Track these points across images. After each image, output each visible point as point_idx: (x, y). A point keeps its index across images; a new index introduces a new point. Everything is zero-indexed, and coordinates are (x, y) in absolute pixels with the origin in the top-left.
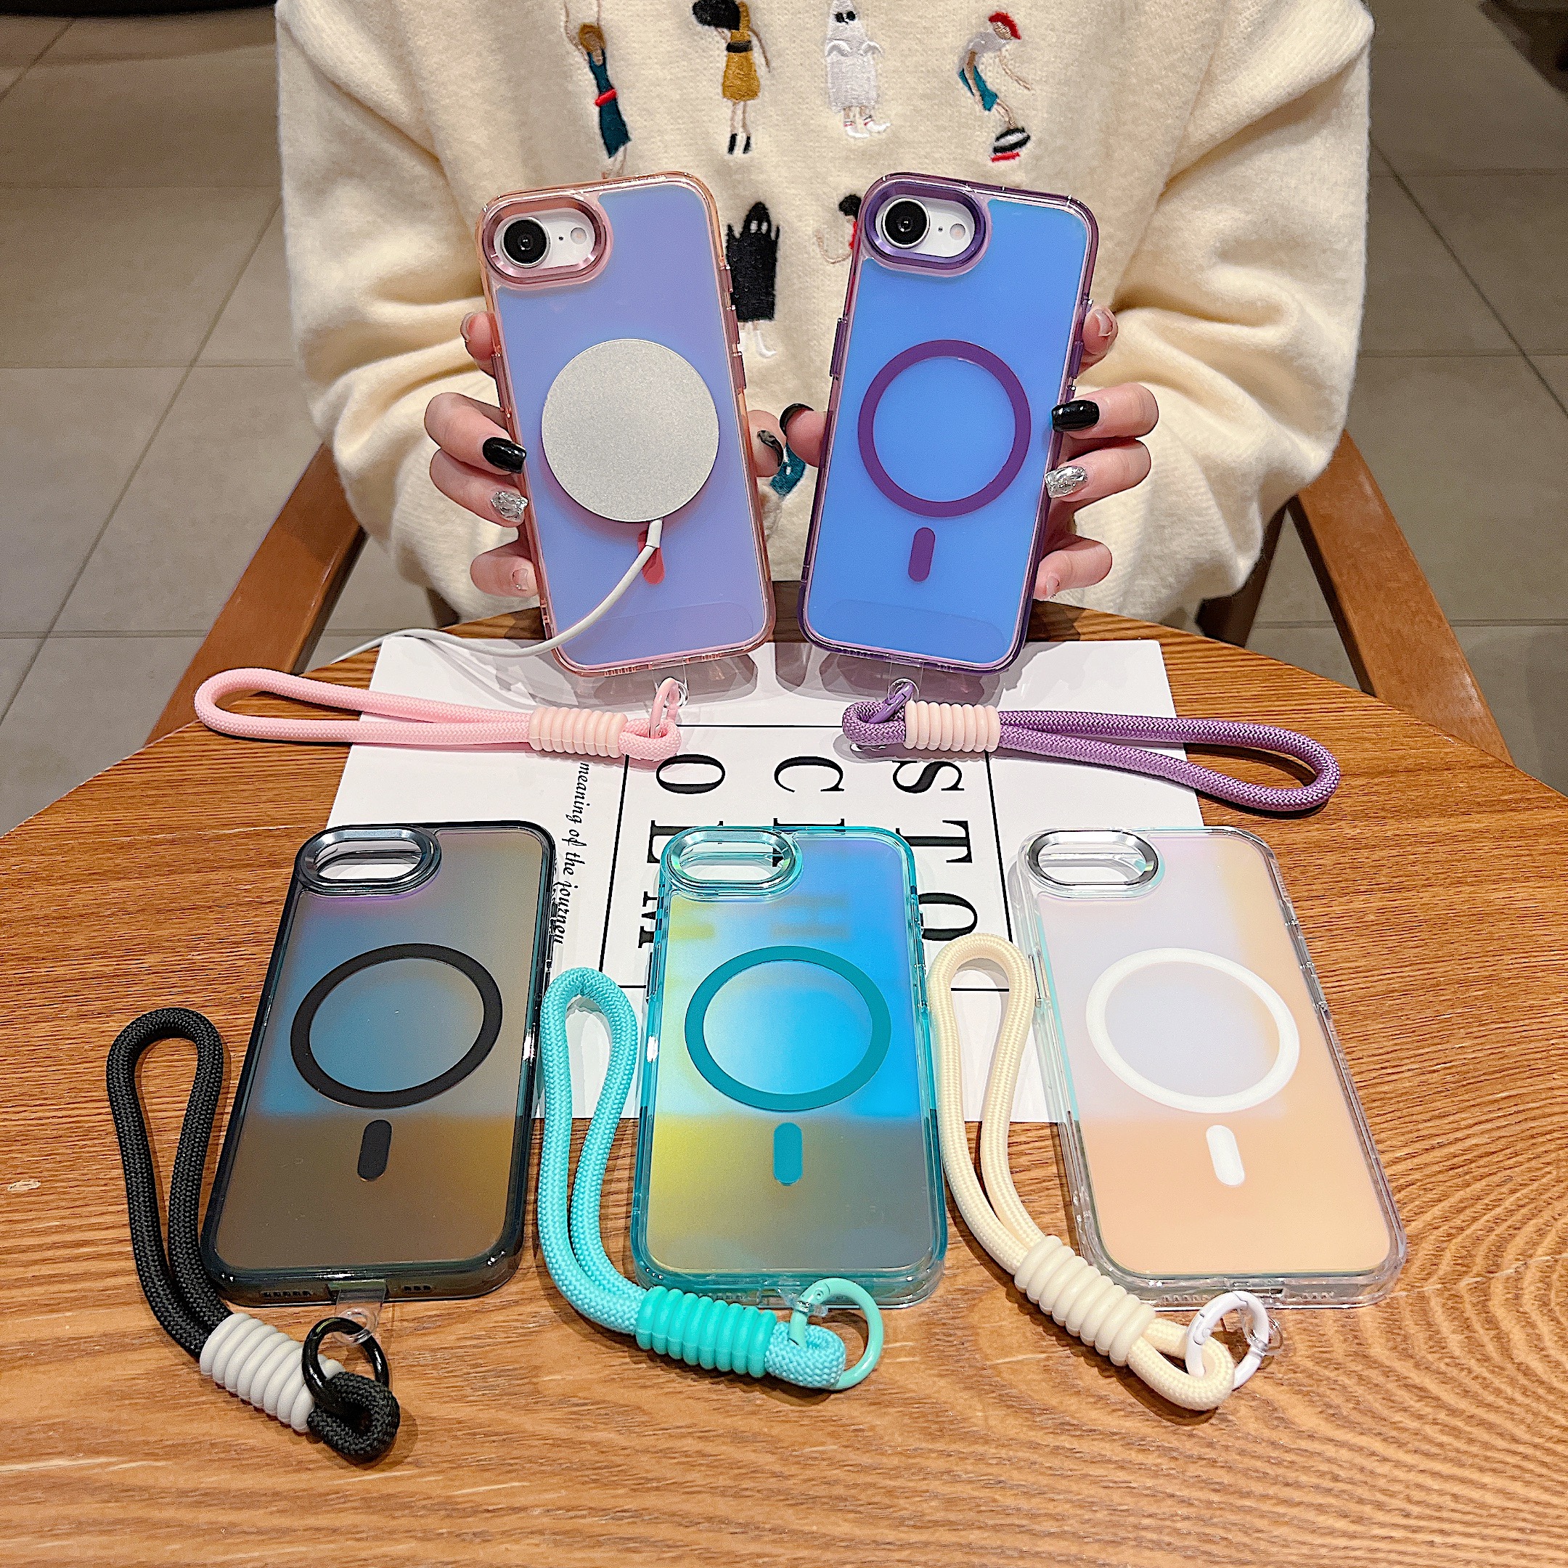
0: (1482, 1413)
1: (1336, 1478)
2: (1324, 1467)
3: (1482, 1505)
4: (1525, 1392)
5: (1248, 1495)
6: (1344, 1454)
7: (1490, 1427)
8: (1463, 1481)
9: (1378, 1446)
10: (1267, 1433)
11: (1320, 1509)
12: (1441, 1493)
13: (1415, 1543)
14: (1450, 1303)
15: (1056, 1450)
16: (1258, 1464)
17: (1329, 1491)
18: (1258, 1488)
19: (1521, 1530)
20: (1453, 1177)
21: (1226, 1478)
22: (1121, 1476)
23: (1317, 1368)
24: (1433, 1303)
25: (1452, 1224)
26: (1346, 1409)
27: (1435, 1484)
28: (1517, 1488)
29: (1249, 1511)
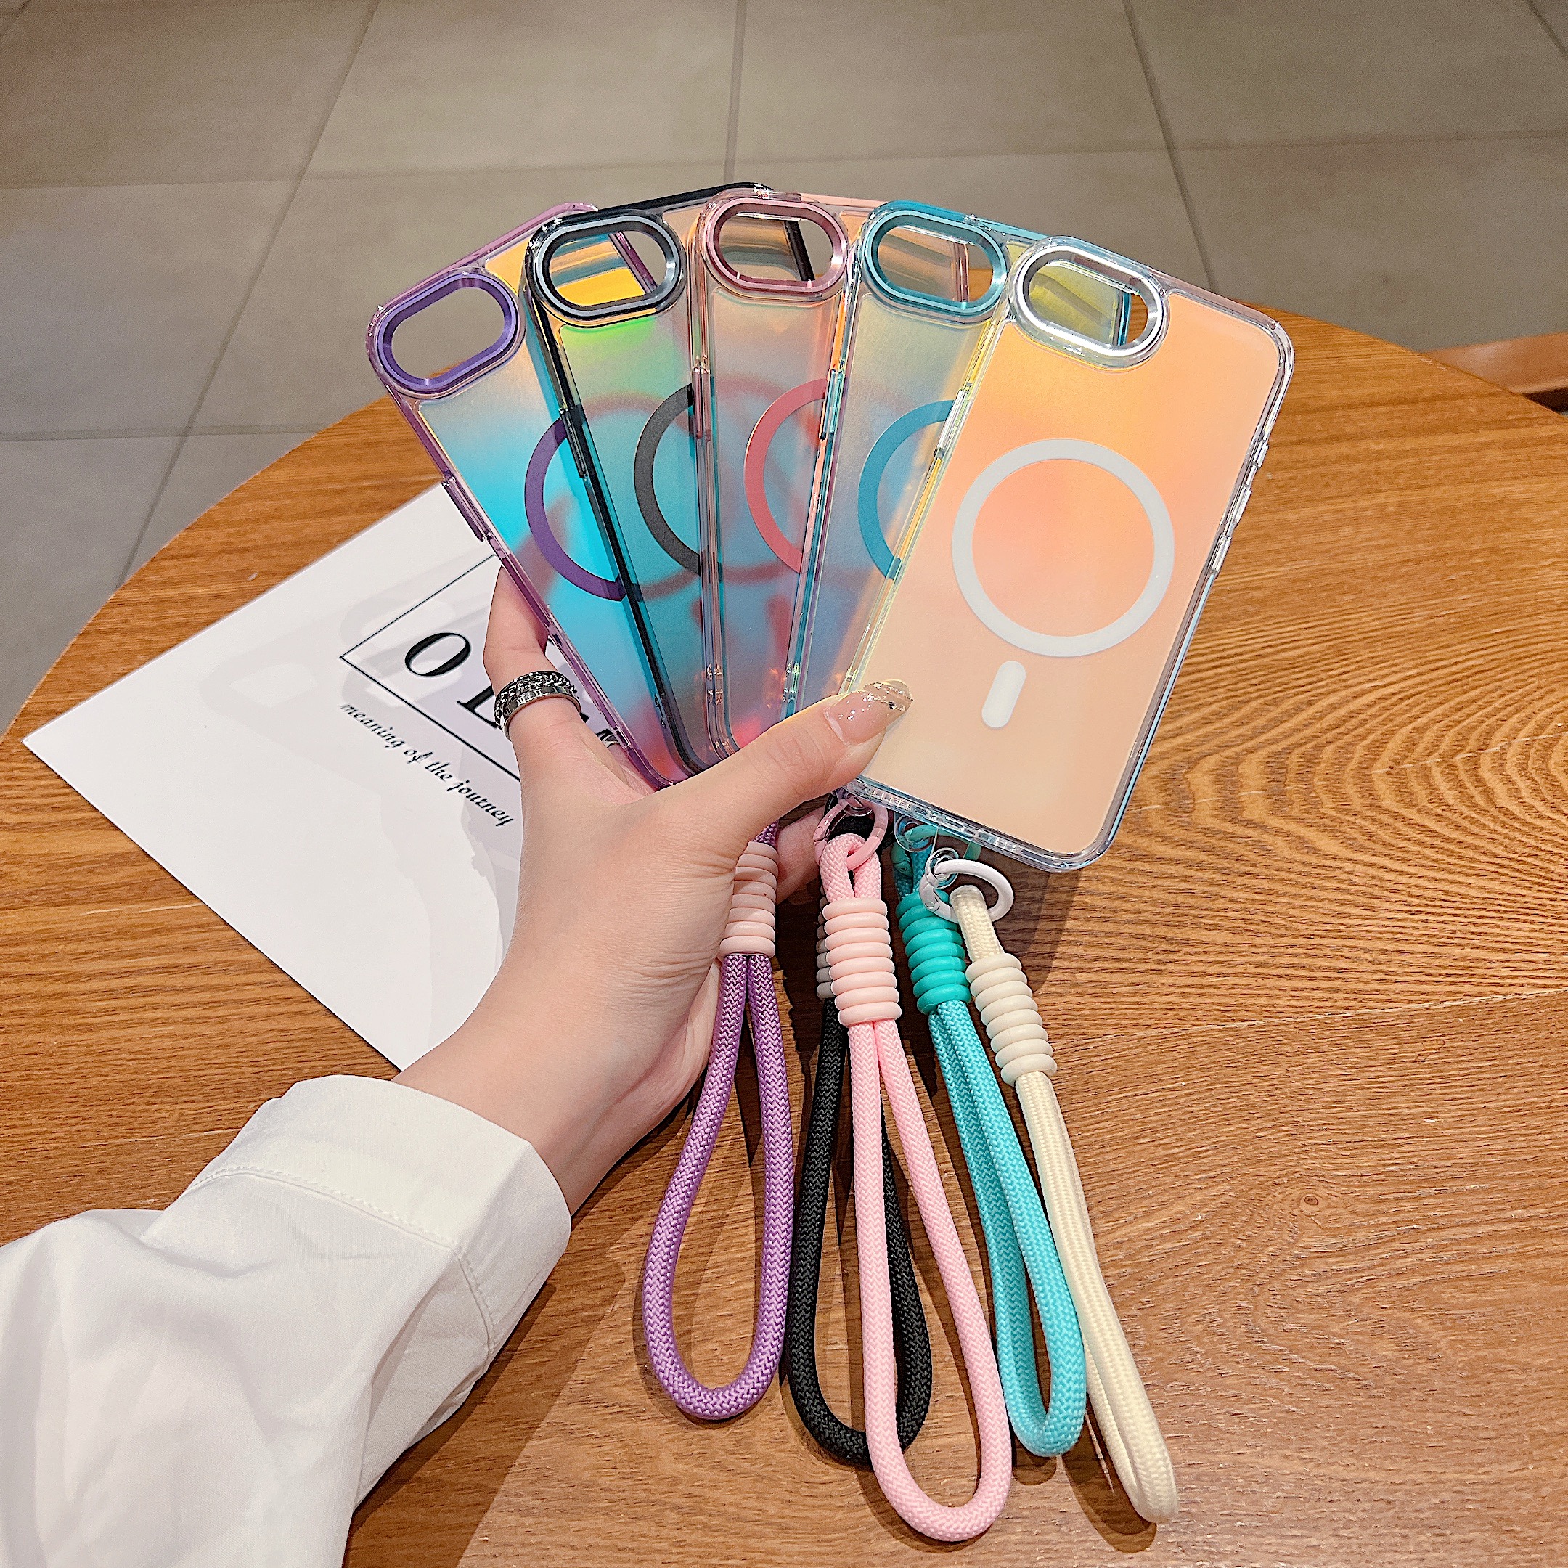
0: (1469, 839)
1: (1353, 884)
2: (1344, 877)
3: (1468, 897)
4: (1504, 826)
5: (1284, 895)
6: (1360, 868)
7: (1475, 848)
8: (1452, 882)
9: (1385, 862)
10: (1299, 857)
11: (1340, 902)
12: (1435, 890)
13: (1414, 921)
14: (1447, 771)
15: (1132, 871)
16: (1292, 876)
17: (1348, 891)
18: (1292, 890)
19: (1498, 911)
20: (1453, 688)
21: (1266, 885)
22: (1184, 885)
23: (1339, 815)
24: (1433, 771)
25: (1451, 719)
26: (1362, 840)
27: (1430, 885)
28: (1496, 885)
29: (1285, 904)
